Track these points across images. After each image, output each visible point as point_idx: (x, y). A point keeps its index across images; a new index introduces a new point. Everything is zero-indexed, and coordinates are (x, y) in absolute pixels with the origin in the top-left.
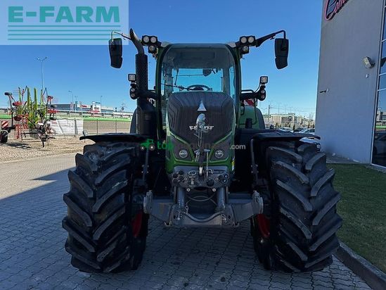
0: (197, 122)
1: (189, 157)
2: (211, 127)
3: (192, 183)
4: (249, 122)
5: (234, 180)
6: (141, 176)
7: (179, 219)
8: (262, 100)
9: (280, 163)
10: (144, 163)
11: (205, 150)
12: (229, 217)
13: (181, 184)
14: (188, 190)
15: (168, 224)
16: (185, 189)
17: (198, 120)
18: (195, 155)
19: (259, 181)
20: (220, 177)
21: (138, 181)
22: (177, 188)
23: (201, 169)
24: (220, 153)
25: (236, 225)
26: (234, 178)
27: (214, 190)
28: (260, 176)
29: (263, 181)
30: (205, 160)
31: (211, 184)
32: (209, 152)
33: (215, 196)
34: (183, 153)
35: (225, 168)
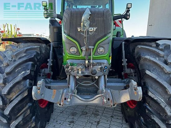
0: (82, 20)
1: (78, 53)
2: (95, 29)
3: (80, 72)
4: (118, 34)
5: (111, 70)
6: (47, 67)
7: (69, 100)
8: (127, 19)
9: (148, 57)
10: (49, 58)
11: (90, 47)
12: (109, 99)
13: (72, 73)
14: (77, 77)
15: (60, 105)
16: (75, 77)
17: (83, 18)
18: (82, 50)
19: (128, 71)
20: (101, 68)
21: (45, 70)
22: (69, 75)
23: (87, 62)
24: (101, 49)
25: (114, 105)
26: (111, 68)
27: (97, 77)
28: (128, 67)
29: (130, 70)
30: (90, 55)
31: (94, 73)
32: (93, 49)
33: (97, 82)
34: (73, 50)
35: (105, 61)
